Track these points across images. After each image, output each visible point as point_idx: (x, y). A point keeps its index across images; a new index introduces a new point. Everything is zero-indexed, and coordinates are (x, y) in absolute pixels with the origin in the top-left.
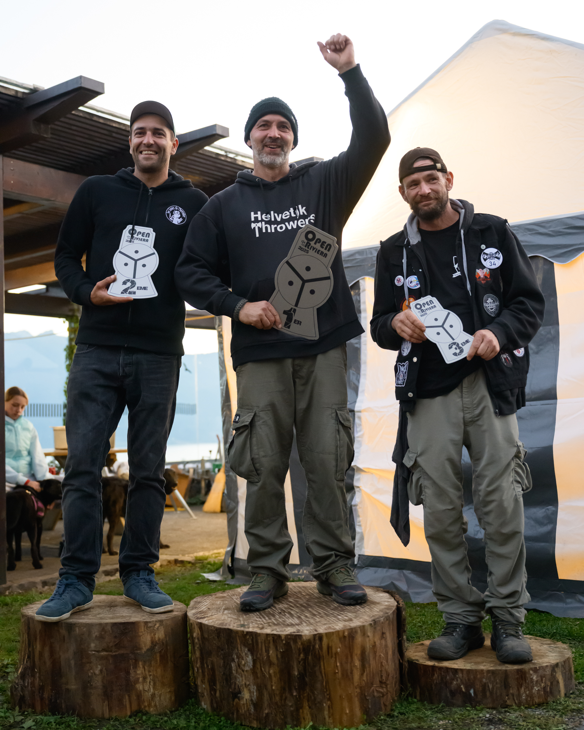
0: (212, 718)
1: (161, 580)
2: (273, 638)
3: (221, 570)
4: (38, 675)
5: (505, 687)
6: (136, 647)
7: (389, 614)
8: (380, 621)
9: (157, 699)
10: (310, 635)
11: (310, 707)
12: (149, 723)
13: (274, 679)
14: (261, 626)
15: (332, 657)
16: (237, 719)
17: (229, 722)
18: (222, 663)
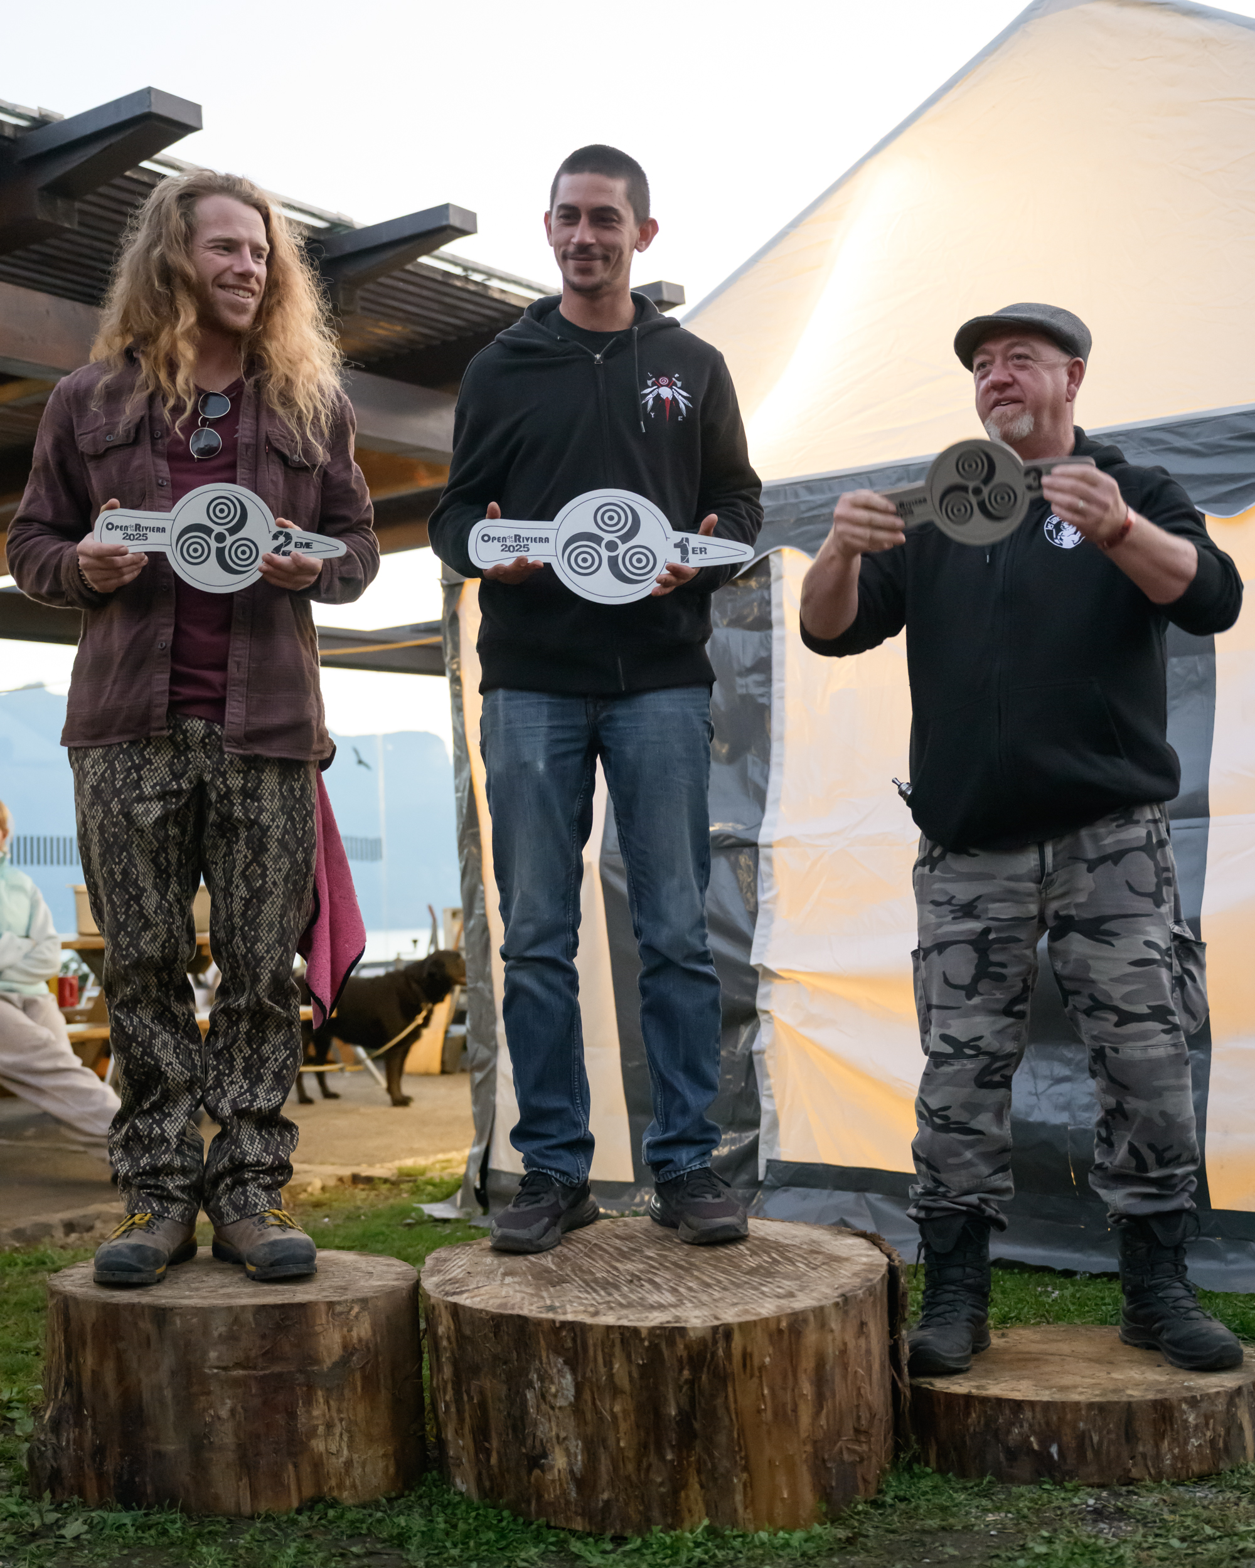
0: (481, 1512)
1: (326, 1220)
2: (622, 1334)
3: (459, 1195)
4: (89, 1422)
5: (1128, 1440)
6: (310, 1359)
7: (875, 1281)
8: (855, 1297)
9: (357, 1472)
10: (705, 1328)
11: (702, 1486)
12: (344, 1525)
13: (623, 1426)
14: (592, 1309)
15: (752, 1376)
16: (539, 1514)
17: (521, 1520)
18: (503, 1390)
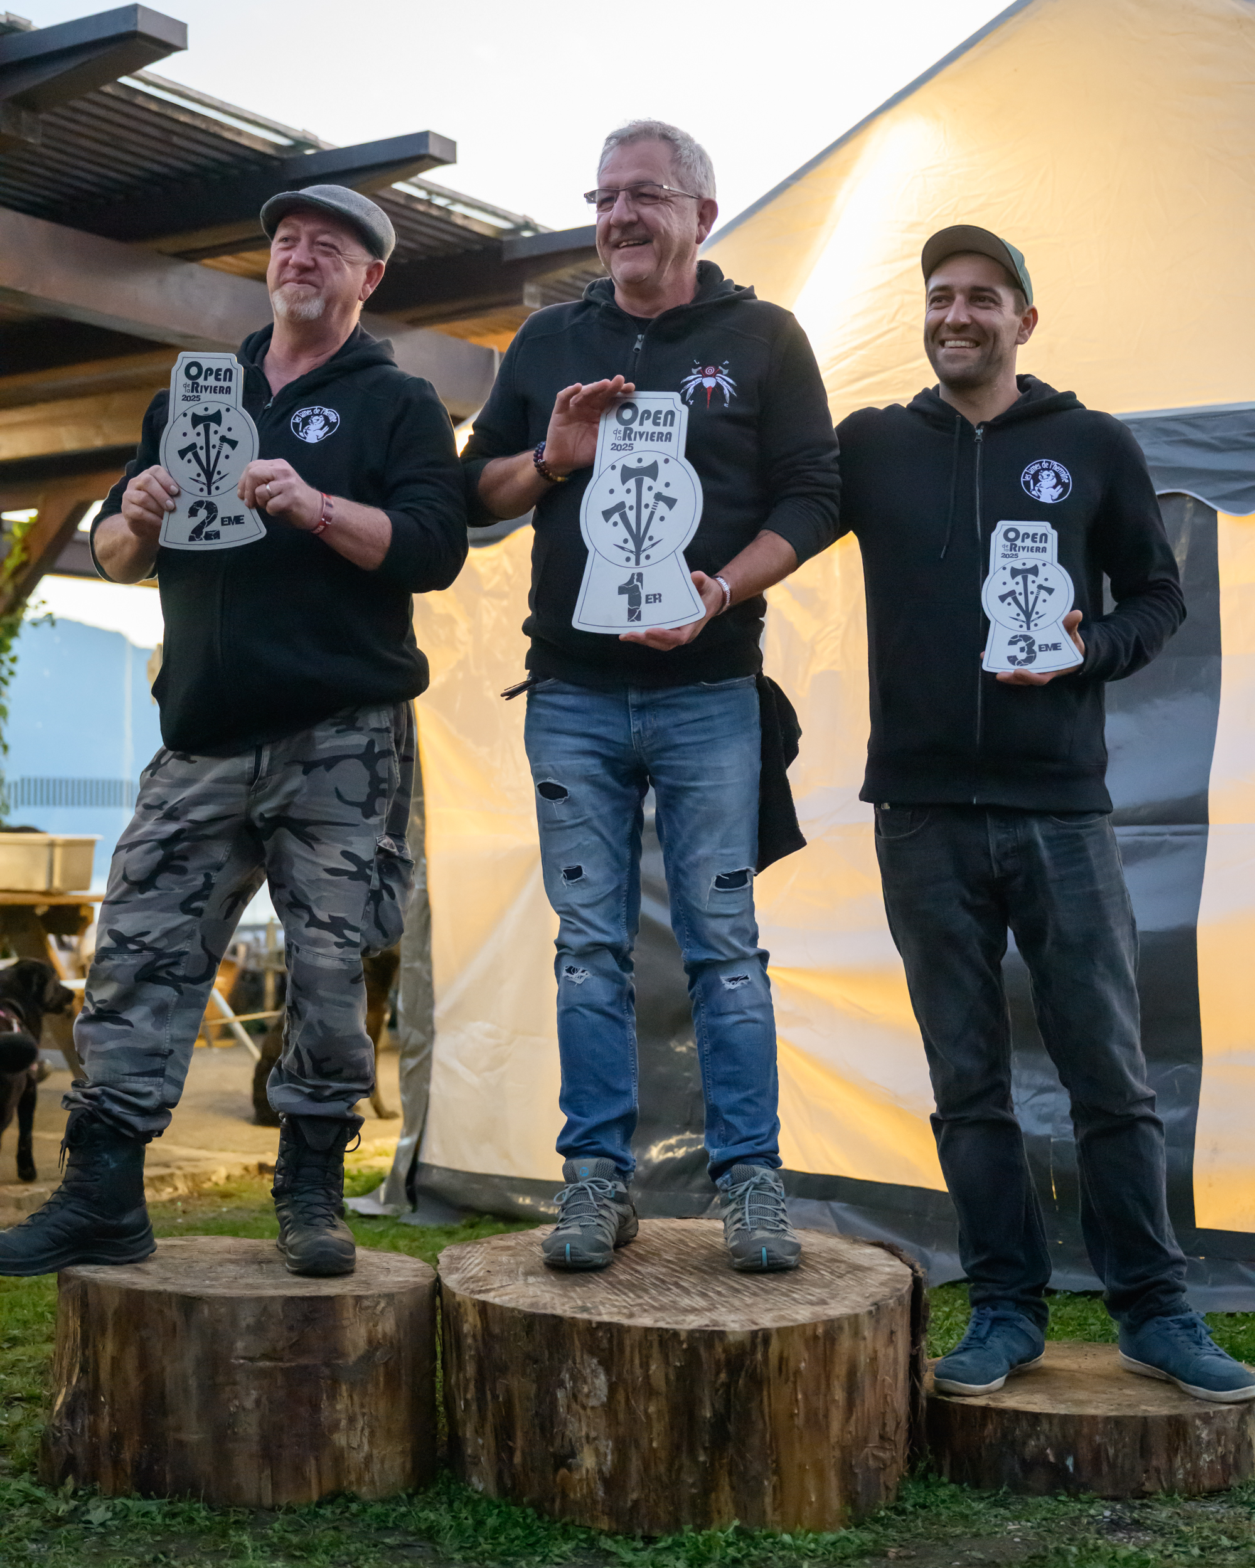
0: (503, 1509)
2: (660, 1336)
3: (382, 1191)
4: (106, 1409)
5: (1142, 1456)
6: (338, 1352)
7: (904, 1291)
8: (887, 1306)
9: (376, 1467)
10: (744, 1333)
11: (733, 1488)
12: (368, 1518)
14: (625, 1311)
15: (787, 1380)
16: (563, 1512)
17: (547, 1518)
18: (533, 1388)
